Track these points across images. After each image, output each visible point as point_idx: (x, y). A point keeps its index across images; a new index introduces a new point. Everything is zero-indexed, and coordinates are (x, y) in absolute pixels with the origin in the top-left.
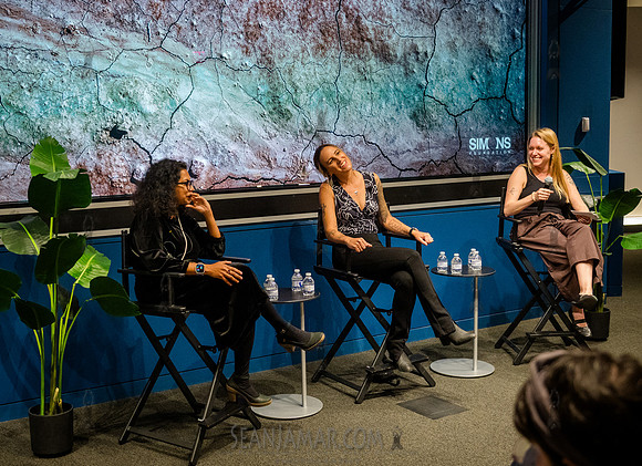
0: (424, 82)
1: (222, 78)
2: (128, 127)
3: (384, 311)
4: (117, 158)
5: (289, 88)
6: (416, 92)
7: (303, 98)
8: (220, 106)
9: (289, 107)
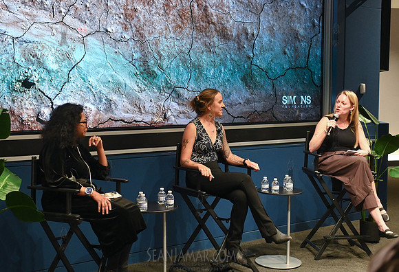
0: (251, 55)
1: (107, 46)
2: (36, 80)
3: (224, 219)
4: (27, 102)
5: (156, 55)
6: (245, 62)
7: (165, 63)
8: (105, 67)
9: (155, 69)
